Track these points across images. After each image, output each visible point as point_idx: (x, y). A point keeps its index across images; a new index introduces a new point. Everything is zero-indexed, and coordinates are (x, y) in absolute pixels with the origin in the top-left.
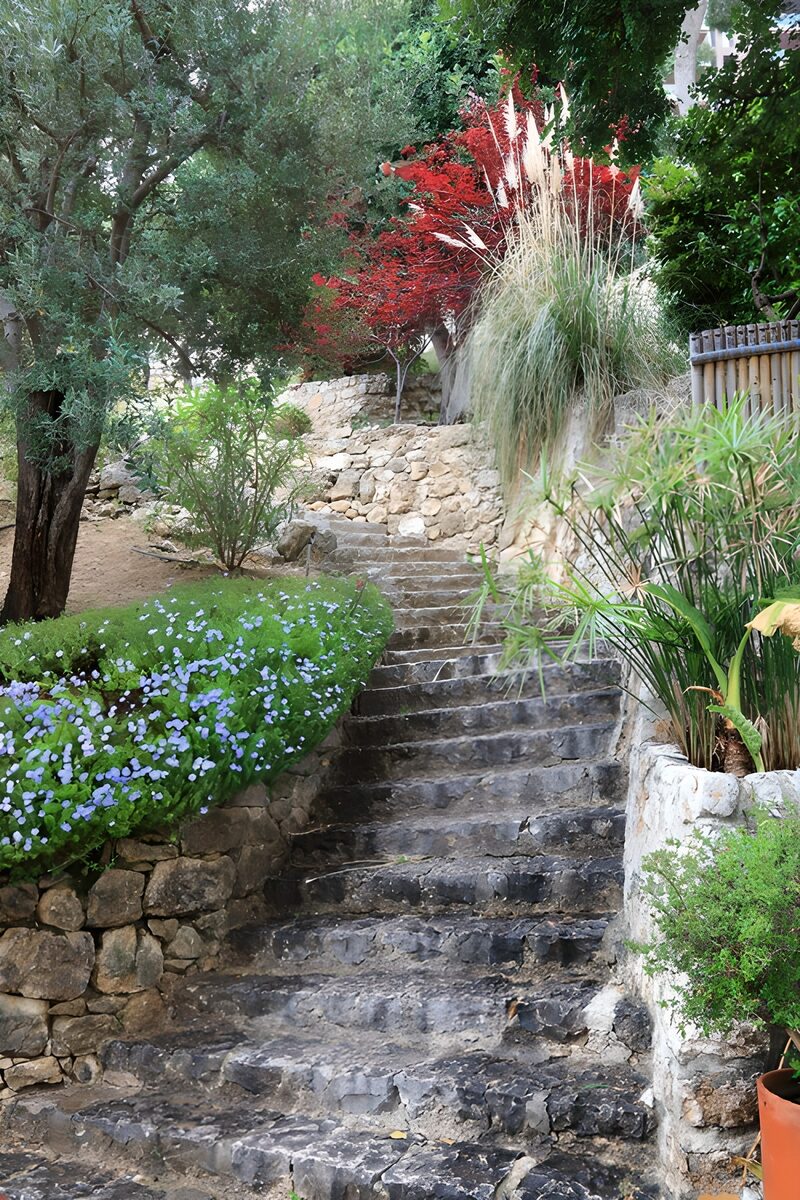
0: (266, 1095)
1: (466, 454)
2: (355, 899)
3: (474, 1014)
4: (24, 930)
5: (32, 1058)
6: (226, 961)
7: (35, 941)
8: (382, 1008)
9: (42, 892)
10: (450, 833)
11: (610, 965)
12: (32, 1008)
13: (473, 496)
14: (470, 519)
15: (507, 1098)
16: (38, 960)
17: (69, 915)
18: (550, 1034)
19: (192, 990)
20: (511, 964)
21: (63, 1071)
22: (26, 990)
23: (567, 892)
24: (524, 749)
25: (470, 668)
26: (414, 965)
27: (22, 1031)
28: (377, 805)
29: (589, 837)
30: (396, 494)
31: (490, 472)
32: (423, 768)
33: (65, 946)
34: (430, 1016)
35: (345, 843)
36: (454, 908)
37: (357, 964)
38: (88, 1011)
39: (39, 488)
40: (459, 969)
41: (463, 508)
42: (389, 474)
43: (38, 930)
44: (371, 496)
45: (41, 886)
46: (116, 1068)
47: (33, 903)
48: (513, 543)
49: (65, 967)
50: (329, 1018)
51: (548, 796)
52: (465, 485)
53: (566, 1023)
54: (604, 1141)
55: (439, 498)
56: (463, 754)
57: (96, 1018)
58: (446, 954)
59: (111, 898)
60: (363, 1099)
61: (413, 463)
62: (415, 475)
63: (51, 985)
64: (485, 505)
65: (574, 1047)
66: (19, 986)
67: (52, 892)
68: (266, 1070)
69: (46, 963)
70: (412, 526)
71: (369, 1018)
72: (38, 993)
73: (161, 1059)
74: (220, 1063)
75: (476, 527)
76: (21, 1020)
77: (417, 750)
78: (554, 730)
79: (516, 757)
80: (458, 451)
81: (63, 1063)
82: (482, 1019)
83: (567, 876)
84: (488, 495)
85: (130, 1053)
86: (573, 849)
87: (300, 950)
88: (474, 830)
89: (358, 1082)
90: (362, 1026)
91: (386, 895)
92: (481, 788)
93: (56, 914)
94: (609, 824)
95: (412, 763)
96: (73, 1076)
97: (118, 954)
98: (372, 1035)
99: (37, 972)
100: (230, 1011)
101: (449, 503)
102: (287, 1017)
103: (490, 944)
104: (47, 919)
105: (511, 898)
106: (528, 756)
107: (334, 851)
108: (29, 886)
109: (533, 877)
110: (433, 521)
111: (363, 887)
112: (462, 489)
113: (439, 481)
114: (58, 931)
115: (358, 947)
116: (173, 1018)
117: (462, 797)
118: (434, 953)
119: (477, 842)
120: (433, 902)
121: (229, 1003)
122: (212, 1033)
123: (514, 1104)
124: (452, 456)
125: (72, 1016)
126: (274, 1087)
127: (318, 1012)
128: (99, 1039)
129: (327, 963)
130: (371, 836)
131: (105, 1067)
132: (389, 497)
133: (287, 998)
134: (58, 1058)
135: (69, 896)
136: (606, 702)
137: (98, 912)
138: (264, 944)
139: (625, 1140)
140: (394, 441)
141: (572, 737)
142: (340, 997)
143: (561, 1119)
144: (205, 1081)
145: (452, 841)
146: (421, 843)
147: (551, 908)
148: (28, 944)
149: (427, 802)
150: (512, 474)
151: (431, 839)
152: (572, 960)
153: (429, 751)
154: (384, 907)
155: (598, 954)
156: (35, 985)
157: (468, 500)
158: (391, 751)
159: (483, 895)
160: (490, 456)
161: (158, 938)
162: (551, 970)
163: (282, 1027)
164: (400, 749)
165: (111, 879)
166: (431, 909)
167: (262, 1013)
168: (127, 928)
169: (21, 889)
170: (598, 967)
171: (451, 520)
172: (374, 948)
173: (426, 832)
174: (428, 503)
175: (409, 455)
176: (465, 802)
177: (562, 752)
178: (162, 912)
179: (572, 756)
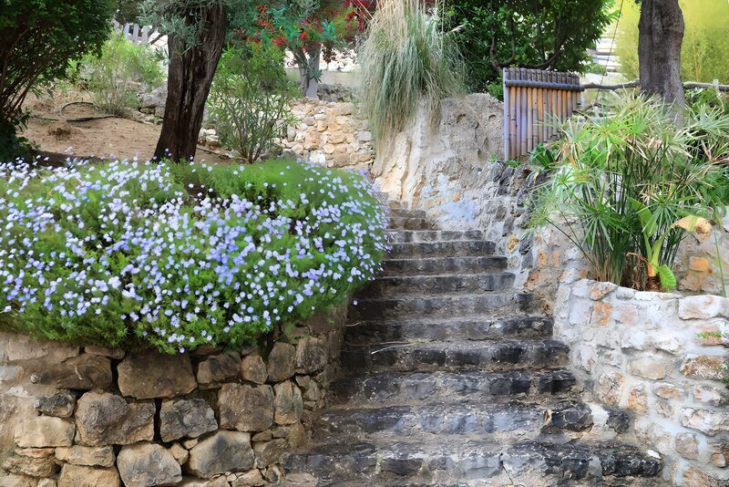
0: (411, 476)
1: (351, 120)
2: (402, 364)
3: (524, 420)
4: (234, 385)
5: (245, 471)
6: (329, 402)
7: (242, 392)
8: (463, 421)
9: (243, 357)
10: (447, 327)
11: (580, 392)
12: (243, 439)
13: (355, 145)
14: (353, 158)
15: (577, 460)
16: (245, 405)
17: (260, 373)
18: (571, 428)
19: (326, 419)
20: (523, 394)
21: (264, 478)
22: (240, 426)
23: (536, 357)
24: (464, 284)
25: (404, 238)
26: (461, 398)
27: (239, 454)
28: (388, 311)
29: (530, 330)
30: (309, 138)
31: (366, 133)
32: (405, 291)
33: (259, 395)
34: (495, 423)
35: (381, 332)
36: (467, 367)
37: (421, 399)
38: (273, 438)
39: (184, 80)
40: (489, 398)
41: (349, 151)
42: (304, 126)
43: (242, 384)
44: (294, 137)
45: (243, 353)
46: (297, 471)
47: (238, 365)
48: (381, 174)
49: (260, 408)
50: (425, 430)
51: (491, 309)
52: (350, 138)
53: (581, 421)
54: (632, 477)
55: (334, 144)
56: (428, 284)
57: (278, 441)
58: (481, 390)
59: (280, 361)
60: (480, 471)
61: (319, 122)
62: (320, 128)
63: (254, 422)
64: (362, 152)
65: (584, 433)
66: (235, 424)
67: (249, 357)
68: (412, 461)
69: (250, 407)
70: (318, 158)
71: (454, 428)
72: (247, 428)
73: (332, 463)
74: (375, 460)
75: (357, 163)
76: (238, 447)
77: (401, 280)
78: (481, 274)
79: (459, 288)
80: (346, 118)
81: (264, 472)
82: (528, 423)
83: (536, 349)
84: (364, 145)
85: (307, 462)
86: (520, 336)
87: (383, 393)
88: (462, 326)
89: (478, 461)
90: (450, 432)
91: (422, 361)
92: (451, 303)
93: (253, 373)
94: (542, 323)
95: (398, 288)
96: (268, 480)
97: (285, 398)
98: (456, 437)
99: (245, 413)
100: (354, 431)
101: (340, 147)
102: (397, 431)
103: (510, 384)
104: (247, 376)
105: (502, 361)
106: (465, 288)
107: (373, 336)
108: (234, 354)
109: (515, 350)
110: (330, 157)
111: (408, 356)
112: (348, 140)
113: (333, 134)
114: (254, 385)
115: (423, 390)
116: (312, 438)
117: (440, 308)
118: (474, 390)
119: (463, 332)
120: (454, 364)
121: (353, 426)
122: (343, 444)
123: (580, 463)
124: (342, 120)
125: (265, 441)
126: (417, 470)
127: (419, 426)
128: (279, 455)
129: (403, 399)
130: (398, 327)
131: (287, 471)
132: (304, 139)
133: (397, 420)
134: (260, 469)
135: (259, 360)
136: (497, 262)
137: (275, 370)
138: (358, 390)
139: (643, 476)
140: (308, 106)
141: (491, 279)
142: (434, 417)
143: (609, 468)
144: (366, 472)
145: (449, 331)
146: (430, 332)
147: (525, 366)
148: (238, 394)
149: (419, 310)
150: (381, 135)
151: (435, 330)
152: (558, 391)
153: (408, 282)
154: (422, 367)
155: (574, 387)
156: (246, 422)
157: (352, 147)
158: (385, 280)
159: (484, 359)
160: (365, 122)
161: (300, 388)
162: (546, 397)
163: (393, 437)
164: (391, 280)
165: (279, 349)
166: (452, 368)
167: (378, 430)
168: (287, 382)
169: (230, 356)
170: (574, 393)
171: (342, 158)
172: (434, 389)
173: (433, 326)
174: (328, 146)
175: (317, 116)
176: (442, 311)
177: (485, 287)
178: (303, 372)
179: (490, 289)
